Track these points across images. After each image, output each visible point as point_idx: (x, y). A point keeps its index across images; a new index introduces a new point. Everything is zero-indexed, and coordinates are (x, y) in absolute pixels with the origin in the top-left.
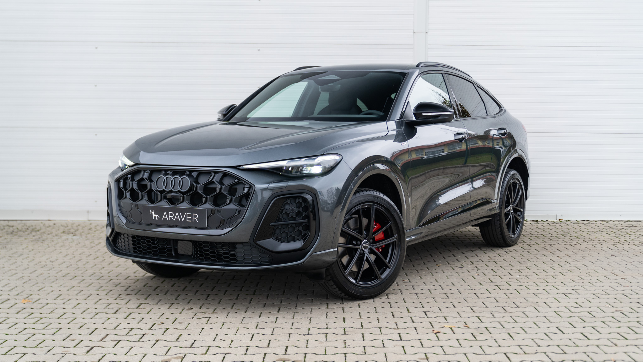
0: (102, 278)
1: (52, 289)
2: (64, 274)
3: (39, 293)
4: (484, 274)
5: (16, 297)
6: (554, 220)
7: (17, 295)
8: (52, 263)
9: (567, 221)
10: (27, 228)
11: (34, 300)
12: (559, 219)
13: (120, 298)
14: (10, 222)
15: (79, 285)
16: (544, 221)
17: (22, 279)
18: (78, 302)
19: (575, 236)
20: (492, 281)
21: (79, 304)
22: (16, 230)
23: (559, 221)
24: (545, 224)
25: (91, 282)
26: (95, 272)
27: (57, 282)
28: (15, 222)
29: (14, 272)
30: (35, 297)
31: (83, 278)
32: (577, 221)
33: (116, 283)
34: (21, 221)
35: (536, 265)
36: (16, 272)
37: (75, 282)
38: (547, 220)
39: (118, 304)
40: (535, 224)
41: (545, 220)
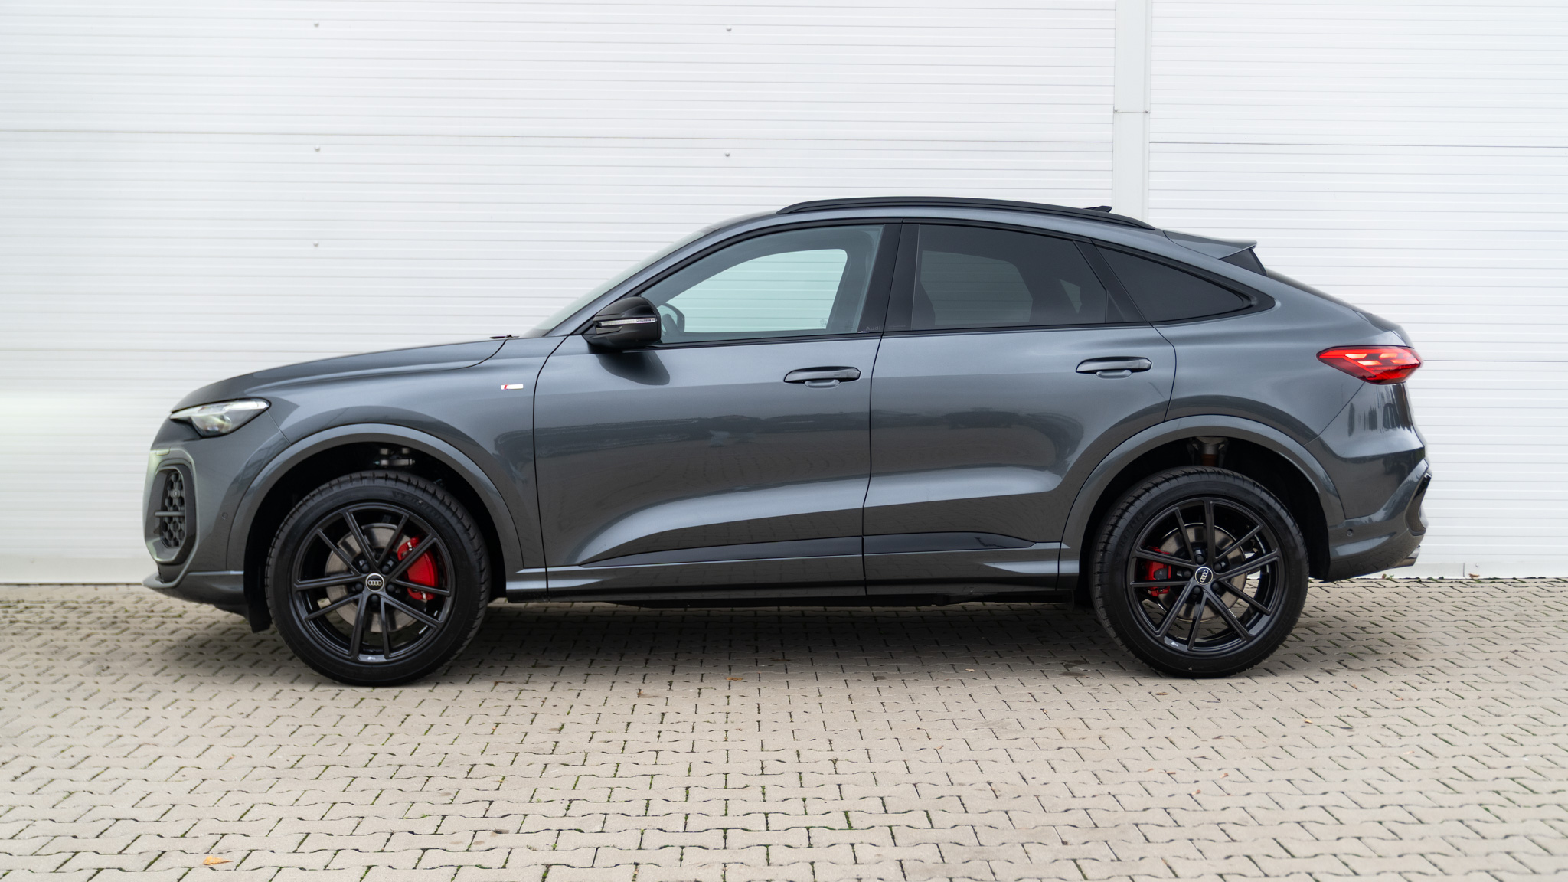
0: (402, 773)
1: (276, 813)
2: (293, 760)
3: (243, 827)
4: (1426, 751)
5: (182, 844)
6: (1461, 577)
7: (183, 836)
8: (248, 721)
9: (1493, 580)
10: (146, 606)
11: (238, 856)
12: (1471, 575)
13: (478, 843)
14: (102, 589)
15: (347, 797)
16: (1436, 581)
17: (178, 776)
18: (365, 860)
19: (1554, 624)
20: (1469, 776)
21: (370, 867)
22: (121, 615)
23: (1472, 579)
24: (1445, 588)
25: (376, 785)
26: (374, 750)
27: (281, 786)
28: (112, 588)
29: (154, 752)
30: (237, 845)
31: (351, 772)
32: (1514, 579)
33: (447, 791)
34: (128, 585)
35: (1536, 719)
36: (159, 751)
37: (332, 786)
38: (1442, 578)
39: (481, 867)
40: (1419, 588)
41: (1436, 577)
